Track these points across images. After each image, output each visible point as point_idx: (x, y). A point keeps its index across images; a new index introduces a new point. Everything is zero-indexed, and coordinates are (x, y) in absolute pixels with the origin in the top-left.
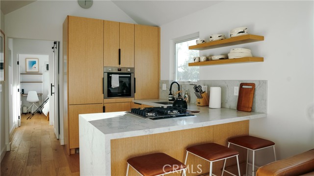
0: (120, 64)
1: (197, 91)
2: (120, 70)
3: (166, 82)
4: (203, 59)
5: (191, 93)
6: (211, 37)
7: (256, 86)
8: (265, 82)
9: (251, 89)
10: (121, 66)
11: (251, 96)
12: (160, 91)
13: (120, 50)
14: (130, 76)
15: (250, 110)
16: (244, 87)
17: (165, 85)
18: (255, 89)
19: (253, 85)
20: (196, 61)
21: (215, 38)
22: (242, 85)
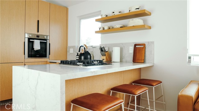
0: (38, 32)
1: (102, 51)
2: (39, 37)
3: (73, 47)
4: (106, 28)
5: (94, 53)
6: (113, 12)
7: (146, 46)
8: (153, 43)
9: (143, 48)
10: (39, 33)
11: (143, 52)
12: (68, 54)
13: (38, 21)
14: (46, 41)
15: (143, 61)
16: (137, 46)
17: (72, 49)
18: (145, 48)
19: (144, 45)
20: (101, 30)
21: (117, 13)
22: (135, 45)
